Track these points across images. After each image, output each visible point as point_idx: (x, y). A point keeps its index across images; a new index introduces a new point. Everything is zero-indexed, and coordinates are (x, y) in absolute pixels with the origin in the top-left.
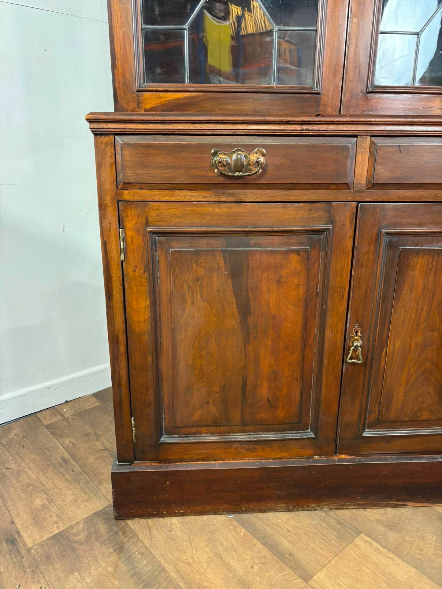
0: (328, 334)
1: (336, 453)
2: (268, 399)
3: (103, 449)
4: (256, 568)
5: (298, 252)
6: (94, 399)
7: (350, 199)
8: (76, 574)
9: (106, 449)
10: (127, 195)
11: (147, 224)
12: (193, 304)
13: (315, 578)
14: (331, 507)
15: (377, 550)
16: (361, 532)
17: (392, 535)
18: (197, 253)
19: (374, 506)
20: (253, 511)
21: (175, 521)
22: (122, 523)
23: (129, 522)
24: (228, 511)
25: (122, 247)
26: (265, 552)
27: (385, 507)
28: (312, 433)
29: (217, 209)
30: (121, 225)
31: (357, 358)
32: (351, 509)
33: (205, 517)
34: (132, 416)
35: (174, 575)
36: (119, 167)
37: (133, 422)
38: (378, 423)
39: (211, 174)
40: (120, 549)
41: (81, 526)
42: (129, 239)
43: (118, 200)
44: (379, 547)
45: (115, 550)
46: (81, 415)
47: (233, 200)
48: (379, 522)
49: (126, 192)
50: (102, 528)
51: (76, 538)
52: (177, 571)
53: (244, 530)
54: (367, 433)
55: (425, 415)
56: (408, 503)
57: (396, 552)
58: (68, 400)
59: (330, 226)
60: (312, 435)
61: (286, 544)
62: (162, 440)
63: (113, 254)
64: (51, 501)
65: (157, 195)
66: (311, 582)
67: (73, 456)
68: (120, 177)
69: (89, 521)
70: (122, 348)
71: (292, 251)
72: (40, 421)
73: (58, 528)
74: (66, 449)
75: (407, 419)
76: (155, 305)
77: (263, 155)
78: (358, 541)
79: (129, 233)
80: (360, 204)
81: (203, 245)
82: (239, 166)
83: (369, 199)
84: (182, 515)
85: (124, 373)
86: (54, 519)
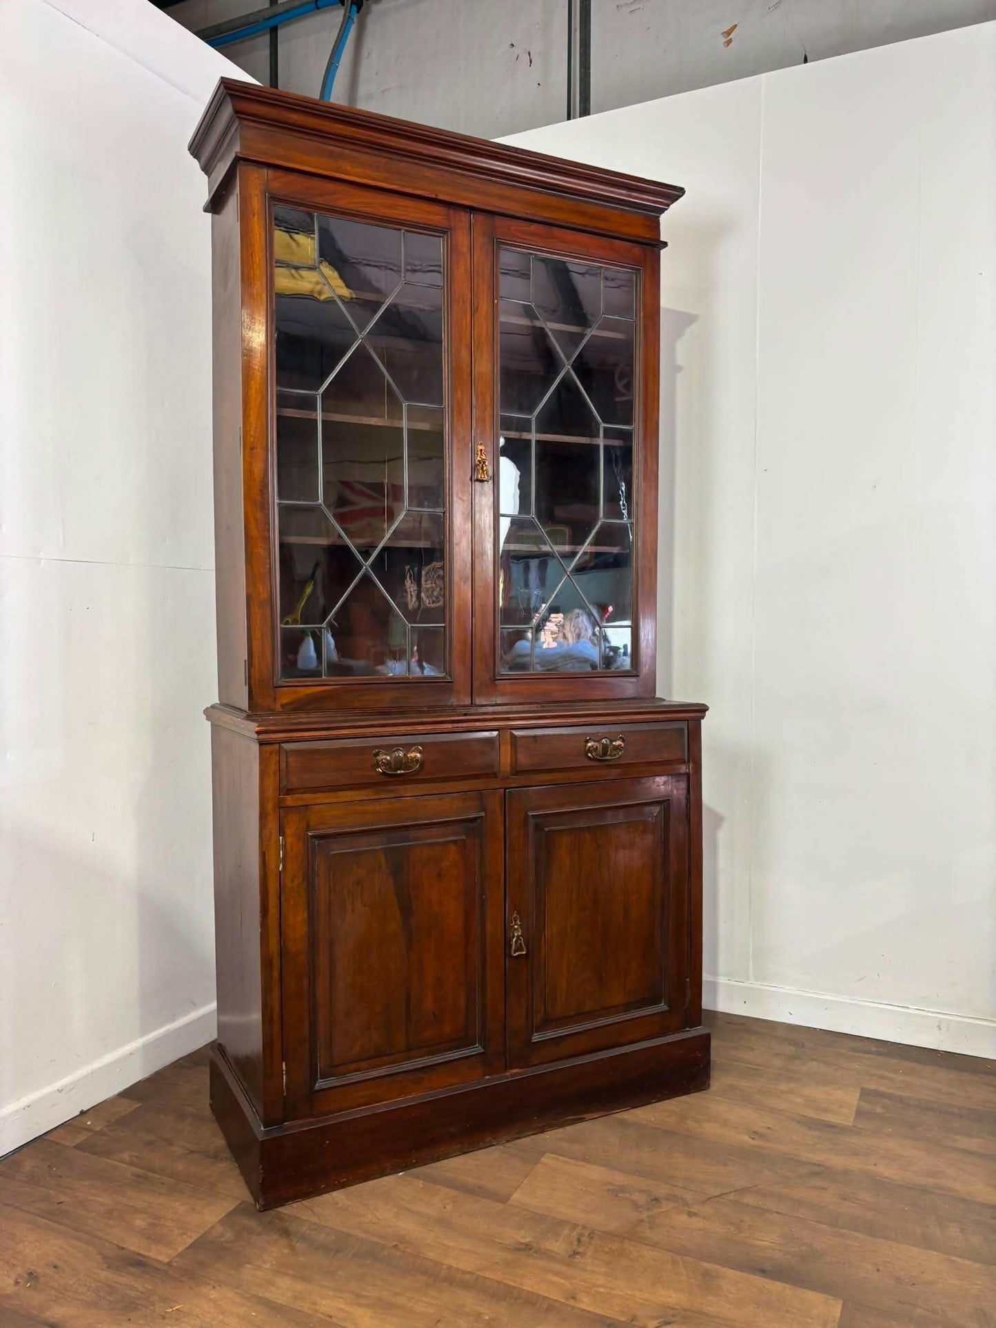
0: (489, 926)
1: (506, 1069)
2: (434, 1013)
4: (449, 1207)
5: (455, 842)
6: (125, 1102)
7: (498, 786)
8: (248, 1266)
9: (192, 1152)
10: (290, 800)
11: (308, 828)
12: (353, 910)
13: (512, 1198)
14: (509, 1138)
15: (566, 1163)
16: (545, 1153)
17: (575, 1147)
18: (358, 854)
19: (552, 1126)
20: (425, 1162)
21: (337, 1195)
22: (272, 1213)
23: (280, 1209)
24: (395, 1171)
25: (281, 856)
26: (453, 1192)
27: (562, 1125)
28: (480, 1048)
29: (378, 807)
30: (282, 832)
31: (519, 949)
32: (529, 1135)
33: (371, 1182)
34: (283, 1060)
35: (363, 1236)
36: (283, 774)
37: (284, 1068)
38: (547, 1024)
39: (372, 773)
40: (286, 1233)
41: (220, 1228)
42: (288, 847)
43: (280, 806)
44: (566, 1159)
45: (280, 1236)
46: (121, 1122)
47: (393, 795)
48: (560, 1139)
49: (288, 797)
50: (249, 1223)
51: (222, 1239)
52: (365, 1232)
53: (421, 1182)
54: (536, 1038)
55: (589, 1006)
56: (585, 1116)
57: (584, 1159)
58: (85, 1109)
59: (482, 814)
60: (480, 1050)
61: (470, 1180)
62: (317, 1086)
63: (272, 864)
64: (156, 1217)
65: (321, 798)
66: (509, 1202)
67: (151, 1169)
68: (284, 783)
69: (227, 1220)
70: (276, 974)
71: (450, 841)
72: (58, 1144)
73: (190, 1237)
74: (131, 1164)
75: (572, 1013)
76: (311, 919)
77: (420, 753)
78: (546, 1160)
79: (289, 840)
80: (507, 790)
81: (363, 845)
82: (400, 764)
83: (515, 785)
84: (342, 1187)
85: (276, 1005)
86: (177, 1231)
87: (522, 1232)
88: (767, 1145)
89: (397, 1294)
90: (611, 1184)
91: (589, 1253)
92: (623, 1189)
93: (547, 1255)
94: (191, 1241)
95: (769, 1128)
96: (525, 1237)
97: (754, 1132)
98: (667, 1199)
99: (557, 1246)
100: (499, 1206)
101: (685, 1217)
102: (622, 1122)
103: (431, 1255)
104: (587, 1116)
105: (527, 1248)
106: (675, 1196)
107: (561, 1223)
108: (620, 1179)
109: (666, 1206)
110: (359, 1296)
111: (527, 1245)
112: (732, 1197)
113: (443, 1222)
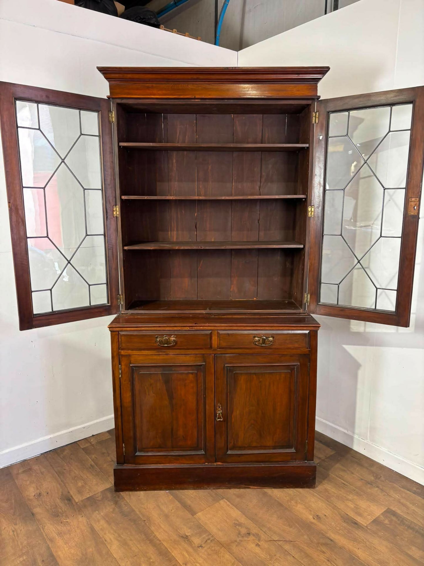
0: (207, 407)
1: (216, 462)
2: (183, 436)
3: (111, 460)
4: (173, 511)
5: (192, 373)
6: (108, 434)
7: (211, 353)
8: (97, 512)
9: (112, 461)
10: (123, 352)
11: (130, 363)
12: (149, 395)
13: (197, 515)
14: (214, 488)
15: (228, 505)
16: (224, 498)
17: (238, 500)
18: (151, 374)
19: (235, 487)
20: (178, 489)
21: (142, 493)
22: (118, 493)
23: (121, 493)
24: (166, 489)
25: (120, 372)
26: (179, 505)
27: (240, 488)
28: (204, 452)
29: (158, 357)
30: (120, 363)
31: (220, 418)
32: (224, 489)
33: (156, 491)
34: (123, 443)
35: (138, 513)
36: (120, 342)
37: (124, 446)
38: (234, 448)
39: (155, 345)
40: (116, 503)
41: (100, 494)
42: (123, 369)
43: (119, 354)
44: (230, 504)
45: (114, 503)
46: (101, 443)
47: (164, 354)
48: (234, 494)
49: (122, 351)
50: (109, 495)
51: (98, 499)
52: (140, 511)
53: (172, 497)
54: (229, 452)
55: (254, 444)
56: (250, 487)
57: (236, 506)
58: (94, 435)
59: (204, 363)
60: (203, 453)
61: (189, 502)
62: (137, 454)
63: (117, 375)
64: (86, 484)
65: (135, 352)
66: (195, 516)
67: (96, 464)
68: (120, 346)
69: (103, 492)
70: (119, 413)
71: (190, 373)
72: (79, 446)
73: (89, 495)
74: (93, 460)
75: (246, 446)
76: (133, 395)
77: (175, 338)
78: (222, 502)
79: (123, 367)
80: (216, 355)
81: (153, 371)
82: (166, 342)
83: (219, 353)
84: (145, 490)
85: (120, 424)
86: (87, 491)
87: (189, 530)
88: (318, 523)
89: (131, 540)
90: (238, 521)
91: (206, 548)
92: (240, 525)
93: (190, 543)
94: (88, 496)
95: (325, 515)
96: (188, 533)
97: (317, 516)
98: (254, 535)
99: (197, 541)
100: (190, 516)
101: (253, 546)
102: (265, 494)
103: (153, 528)
104: (252, 487)
105: (186, 538)
106: (258, 535)
107: (206, 531)
108: (243, 519)
109: (251, 538)
110: (119, 536)
111: (187, 536)
112: (280, 543)
113: (167, 516)
